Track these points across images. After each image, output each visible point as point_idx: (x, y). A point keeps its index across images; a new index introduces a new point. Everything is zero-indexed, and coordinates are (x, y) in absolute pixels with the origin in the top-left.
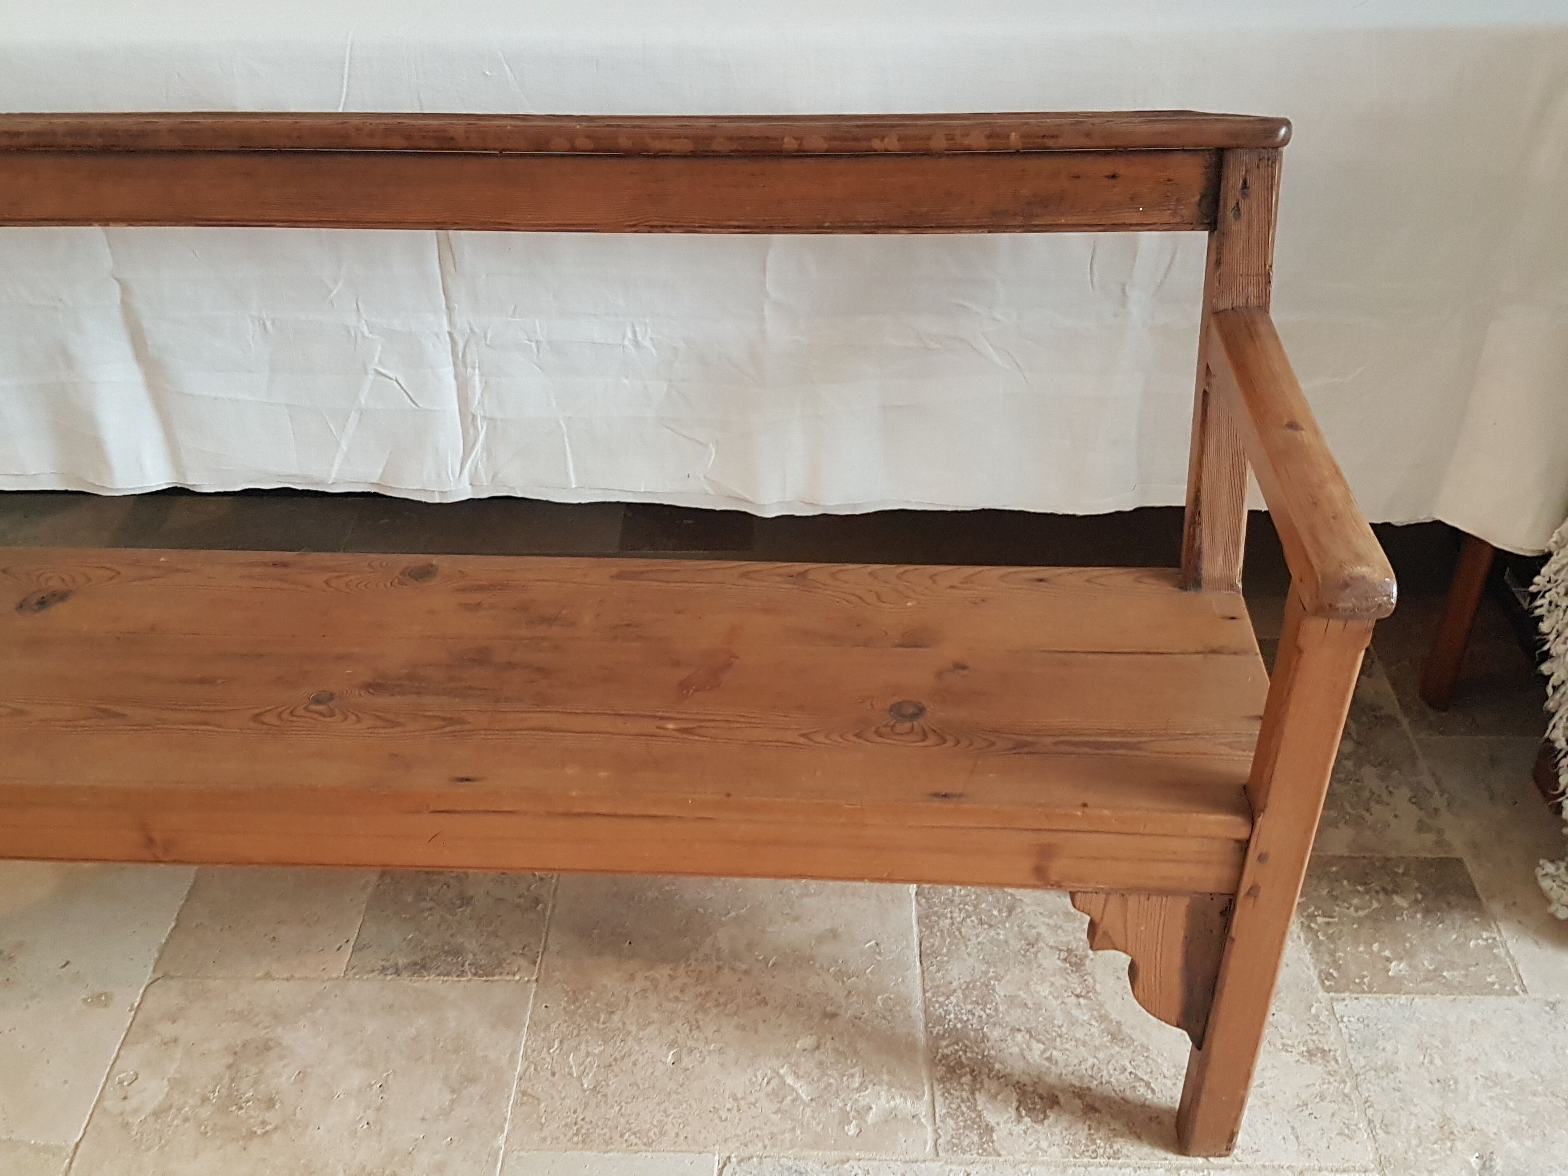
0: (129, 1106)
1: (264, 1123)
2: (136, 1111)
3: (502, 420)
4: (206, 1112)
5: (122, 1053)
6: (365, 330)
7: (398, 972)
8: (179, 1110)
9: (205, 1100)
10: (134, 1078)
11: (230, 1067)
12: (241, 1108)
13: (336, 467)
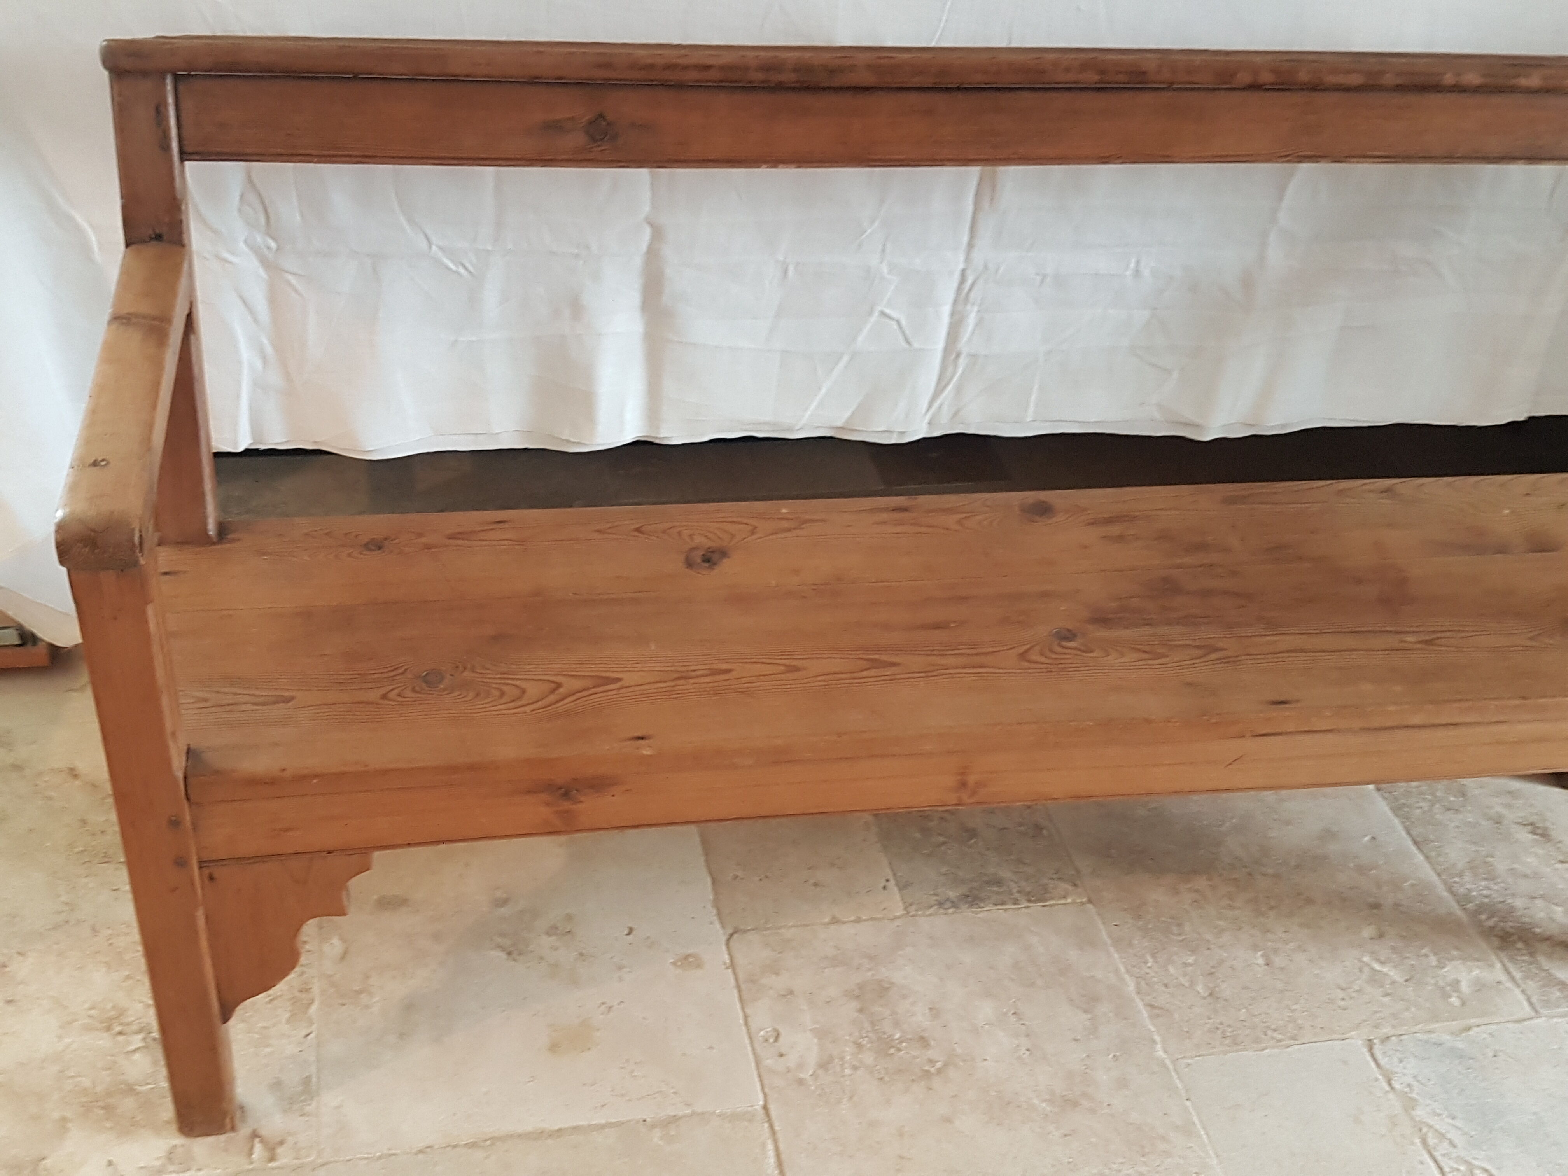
0: (792, 1060)
1: (932, 1062)
2: (801, 1066)
3: (986, 356)
4: (868, 1058)
5: (748, 1011)
6: (885, 269)
7: (954, 905)
8: (842, 1059)
9: (859, 1046)
10: (775, 1034)
11: (861, 1011)
12: (899, 1050)
13: (809, 413)
